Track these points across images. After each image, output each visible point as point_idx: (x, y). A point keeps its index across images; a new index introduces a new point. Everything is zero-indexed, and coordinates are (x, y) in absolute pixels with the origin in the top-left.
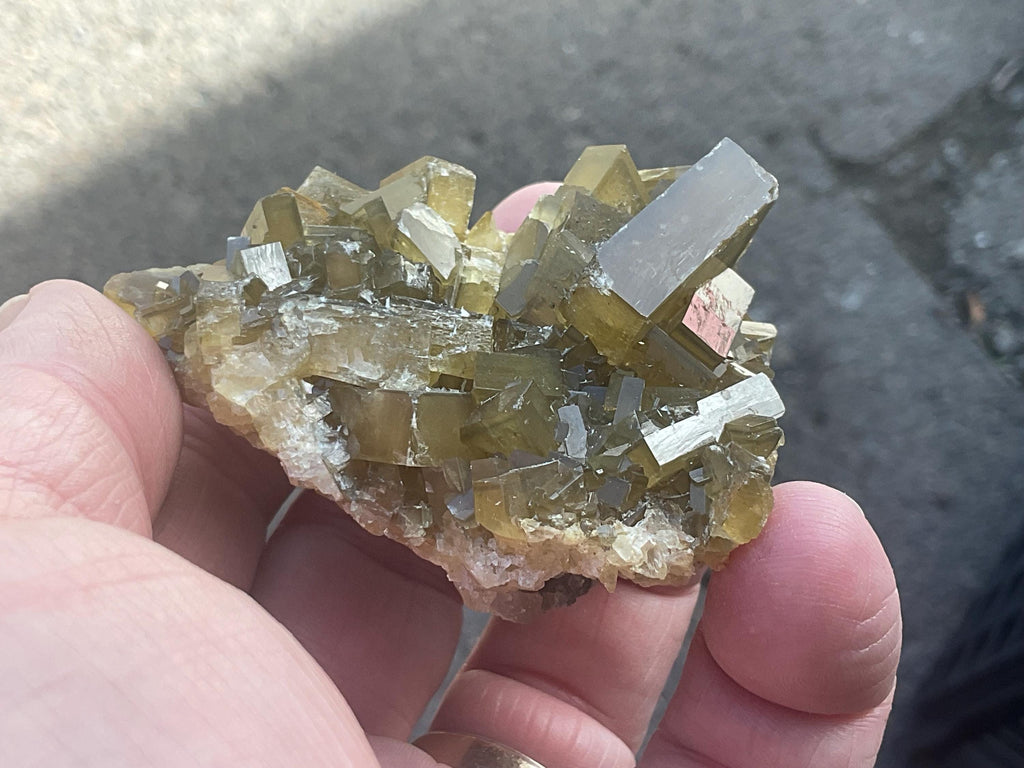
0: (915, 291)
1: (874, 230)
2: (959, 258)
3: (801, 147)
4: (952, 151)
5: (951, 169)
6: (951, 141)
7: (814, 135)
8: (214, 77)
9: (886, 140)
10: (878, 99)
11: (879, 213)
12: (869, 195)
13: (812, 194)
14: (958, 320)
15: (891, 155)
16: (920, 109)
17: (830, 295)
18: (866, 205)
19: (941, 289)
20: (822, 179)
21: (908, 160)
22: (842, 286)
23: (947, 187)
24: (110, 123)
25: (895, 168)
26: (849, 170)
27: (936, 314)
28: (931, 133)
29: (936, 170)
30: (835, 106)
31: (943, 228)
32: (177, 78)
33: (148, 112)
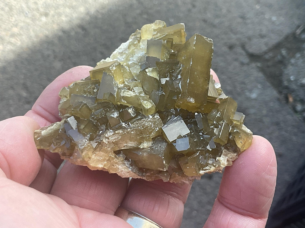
0: (272, 93)
1: (260, 75)
2: (286, 83)
3: (239, 50)
4: (284, 52)
5: (283, 57)
6: (283, 49)
7: (243, 47)
8: (66, 27)
9: (264, 48)
10: (262, 36)
11: (262, 70)
12: (259, 64)
13: (242, 64)
14: (285, 102)
15: (266, 53)
16: (274, 39)
17: (248, 94)
18: (258, 67)
19: (280, 93)
20: (246, 60)
21: (271, 54)
22: (251, 91)
23: (283, 62)
24: (35, 40)
25: (267, 57)
26: (253, 57)
27: (278, 99)
28: (278, 46)
29: (279, 57)
30: (250, 38)
31: (281, 74)
32: (55, 27)
33: (47, 37)
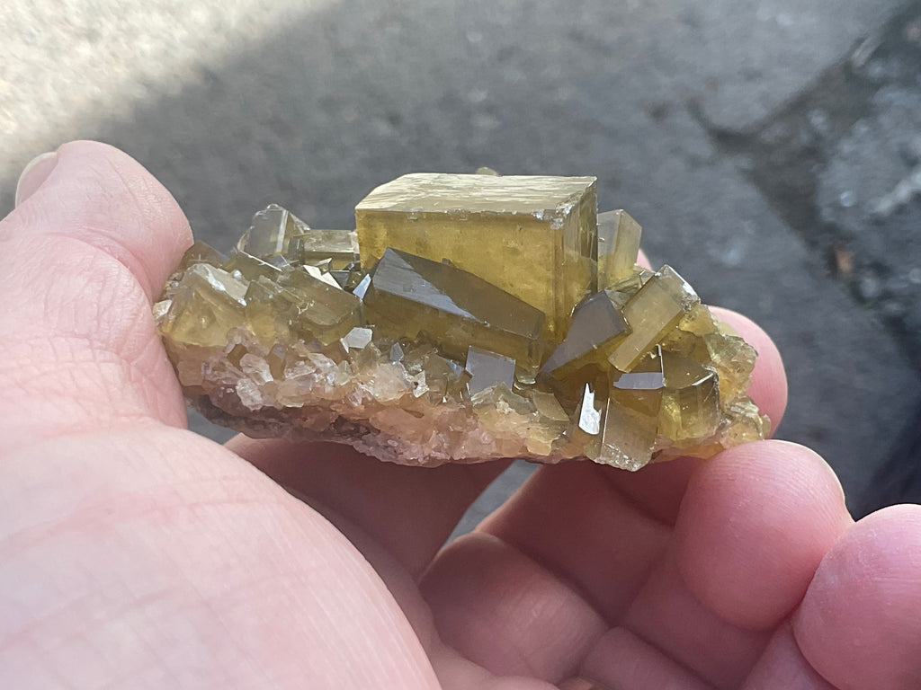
0: (791, 246)
1: (750, 193)
2: (827, 215)
3: (683, 120)
4: (818, 120)
5: (818, 137)
6: (816, 112)
7: (695, 109)
8: (155, 70)
9: (758, 112)
10: (751, 76)
11: (755, 178)
12: (745, 162)
13: (695, 162)
14: (829, 272)
15: (764, 126)
16: (789, 84)
17: (713, 252)
18: (744, 171)
19: (812, 244)
20: (704, 148)
21: (778, 131)
22: (723, 242)
23: (816, 153)
24: (62, 113)
25: (768, 137)
26: (727, 140)
27: (808, 267)
28: (799, 106)
29: (805, 138)
30: (714, 83)
31: (812, 189)
32: (122, 72)
33: (96, 103)
